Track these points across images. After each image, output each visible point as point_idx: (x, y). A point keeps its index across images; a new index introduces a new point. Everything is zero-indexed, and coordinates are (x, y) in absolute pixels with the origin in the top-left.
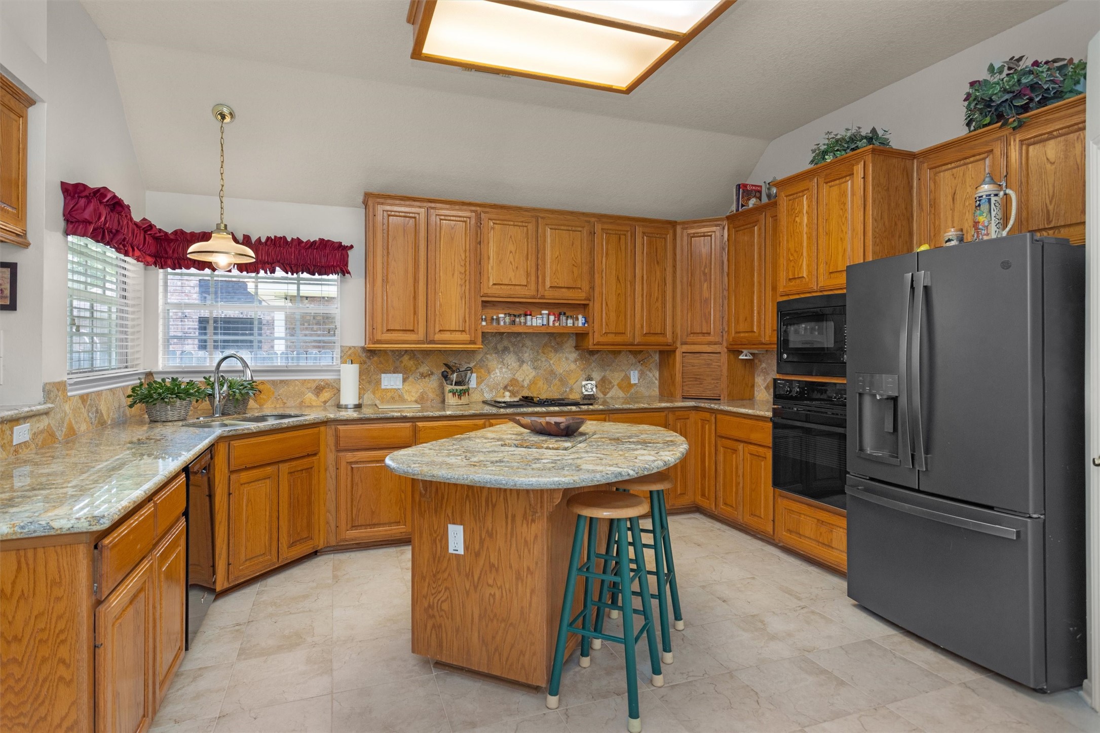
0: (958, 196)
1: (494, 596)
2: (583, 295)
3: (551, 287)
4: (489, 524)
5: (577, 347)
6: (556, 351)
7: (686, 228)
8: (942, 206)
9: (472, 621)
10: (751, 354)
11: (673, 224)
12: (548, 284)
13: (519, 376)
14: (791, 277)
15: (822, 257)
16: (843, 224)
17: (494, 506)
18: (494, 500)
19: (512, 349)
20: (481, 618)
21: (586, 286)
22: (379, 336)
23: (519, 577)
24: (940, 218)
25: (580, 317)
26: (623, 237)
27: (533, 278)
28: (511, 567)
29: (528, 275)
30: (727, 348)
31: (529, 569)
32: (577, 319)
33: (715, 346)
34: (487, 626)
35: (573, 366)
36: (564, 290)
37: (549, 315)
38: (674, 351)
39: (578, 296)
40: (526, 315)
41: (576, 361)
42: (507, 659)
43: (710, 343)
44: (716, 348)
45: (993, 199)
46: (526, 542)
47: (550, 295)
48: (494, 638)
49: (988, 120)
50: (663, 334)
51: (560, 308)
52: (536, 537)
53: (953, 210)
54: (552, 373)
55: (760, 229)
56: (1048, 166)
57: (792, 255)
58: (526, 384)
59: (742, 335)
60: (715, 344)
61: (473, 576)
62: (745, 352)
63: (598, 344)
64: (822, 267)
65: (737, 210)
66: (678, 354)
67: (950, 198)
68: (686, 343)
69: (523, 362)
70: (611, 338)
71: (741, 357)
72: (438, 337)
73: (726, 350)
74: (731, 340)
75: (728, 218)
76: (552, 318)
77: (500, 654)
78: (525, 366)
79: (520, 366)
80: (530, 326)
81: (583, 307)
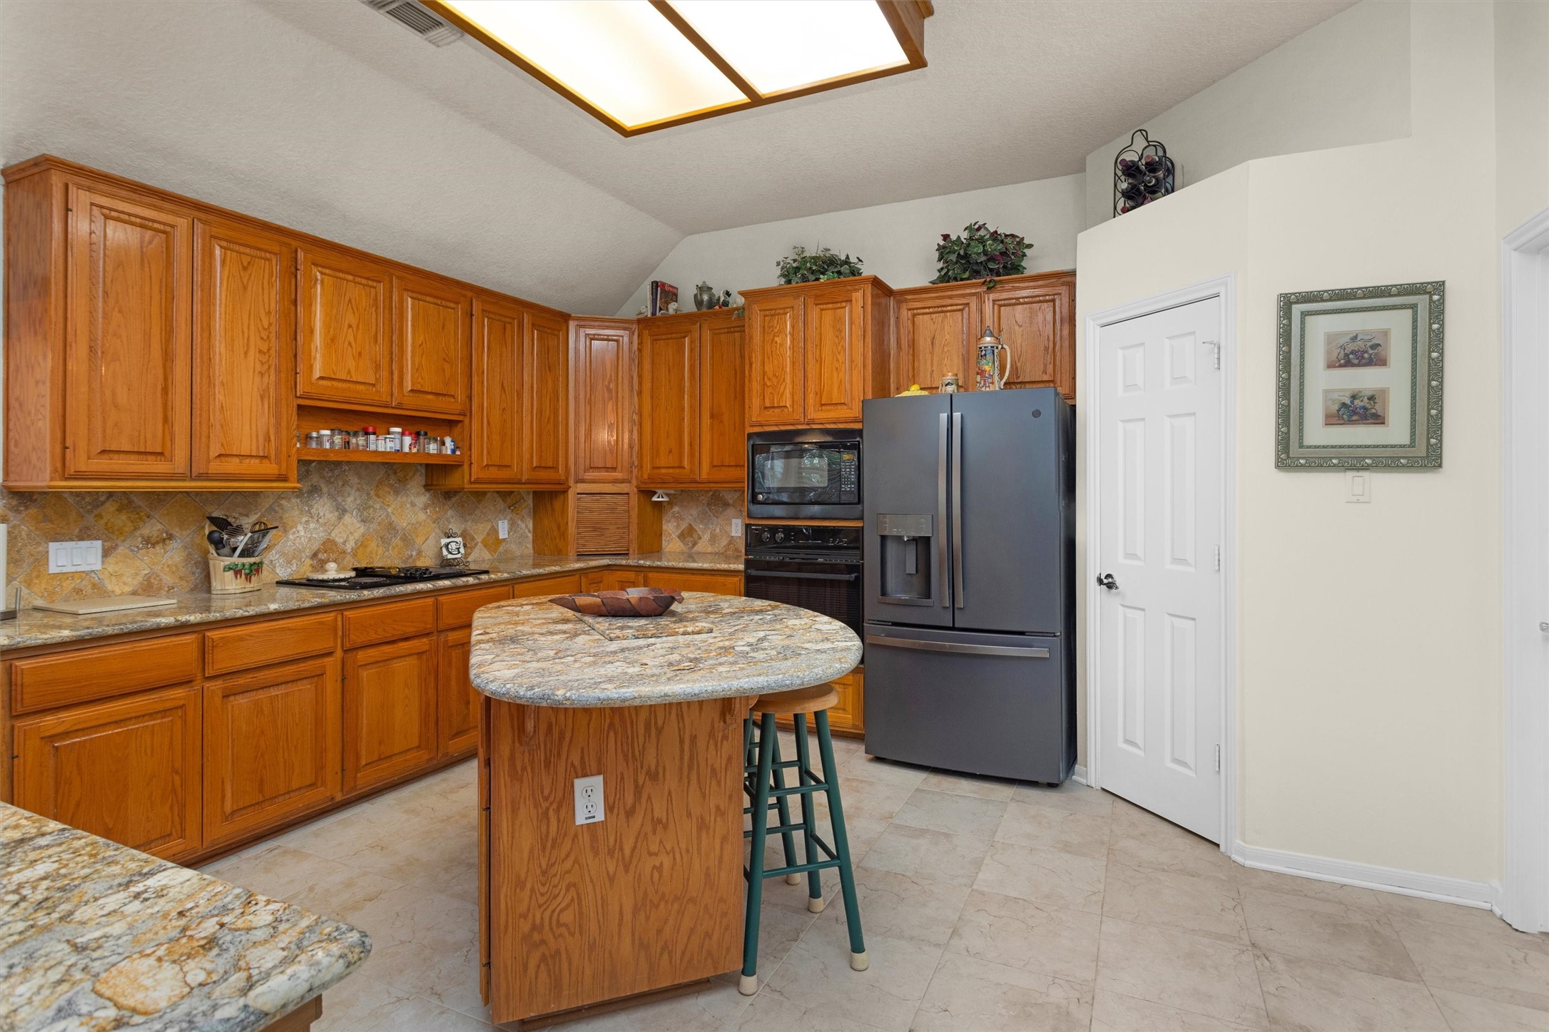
0: (937, 341)
1: (659, 869)
2: (457, 407)
3: (412, 391)
4: (651, 759)
5: (428, 487)
6: (397, 492)
7: (584, 327)
8: (921, 349)
9: (621, 919)
10: (667, 494)
11: (565, 317)
12: (408, 385)
13: (338, 536)
14: (768, 404)
15: (812, 386)
16: (839, 353)
17: (659, 731)
18: (660, 723)
19: (325, 489)
20: (636, 910)
21: (461, 395)
23: (702, 826)
24: (919, 360)
25: (448, 440)
26: (508, 326)
27: (385, 374)
28: (689, 815)
29: (377, 367)
30: (637, 487)
31: (718, 808)
32: (443, 443)
33: (623, 485)
34: (647, 918)
35: (422, 516)
36: (430, 397)
37: (403, 434)
38: (565, 492)
39: (446, 407)
40: (367, 433)
41: (425, 508)
42: (683, 953)
43: (615, 481)
44: (624, 488)
45: (996, 351)
46: (713, 770)
47: (413, 404)
48: (659, 931)
49: (966, 275)
50: (555, 468)
51: (418, 425)
52: (730, 759)
53: (932, 353)
54: (391, 527)
55: (692, 342)
56: (1017, 328)
57: (769, 379)
58: (349, 546)
59: (663, 471)
60: (623, 481)
61: (621, 849)
62: (660, 492)
63: (477, 482)
64: (811, 398)
65: (654, 313)
66: (571, 493)
67: (929, 341)
68: (583, 481)
69: (344, 511)
70: (494, 473)
71: (655, 499)
72: (216, 467)
73: (636, 490)
74: (645, 476)
75: (639, 321)
76: (407, 439)
77: (670, 953)
78: (347, 518)
79: (340, 518)
80: (376, 452)
81: (449, 425)
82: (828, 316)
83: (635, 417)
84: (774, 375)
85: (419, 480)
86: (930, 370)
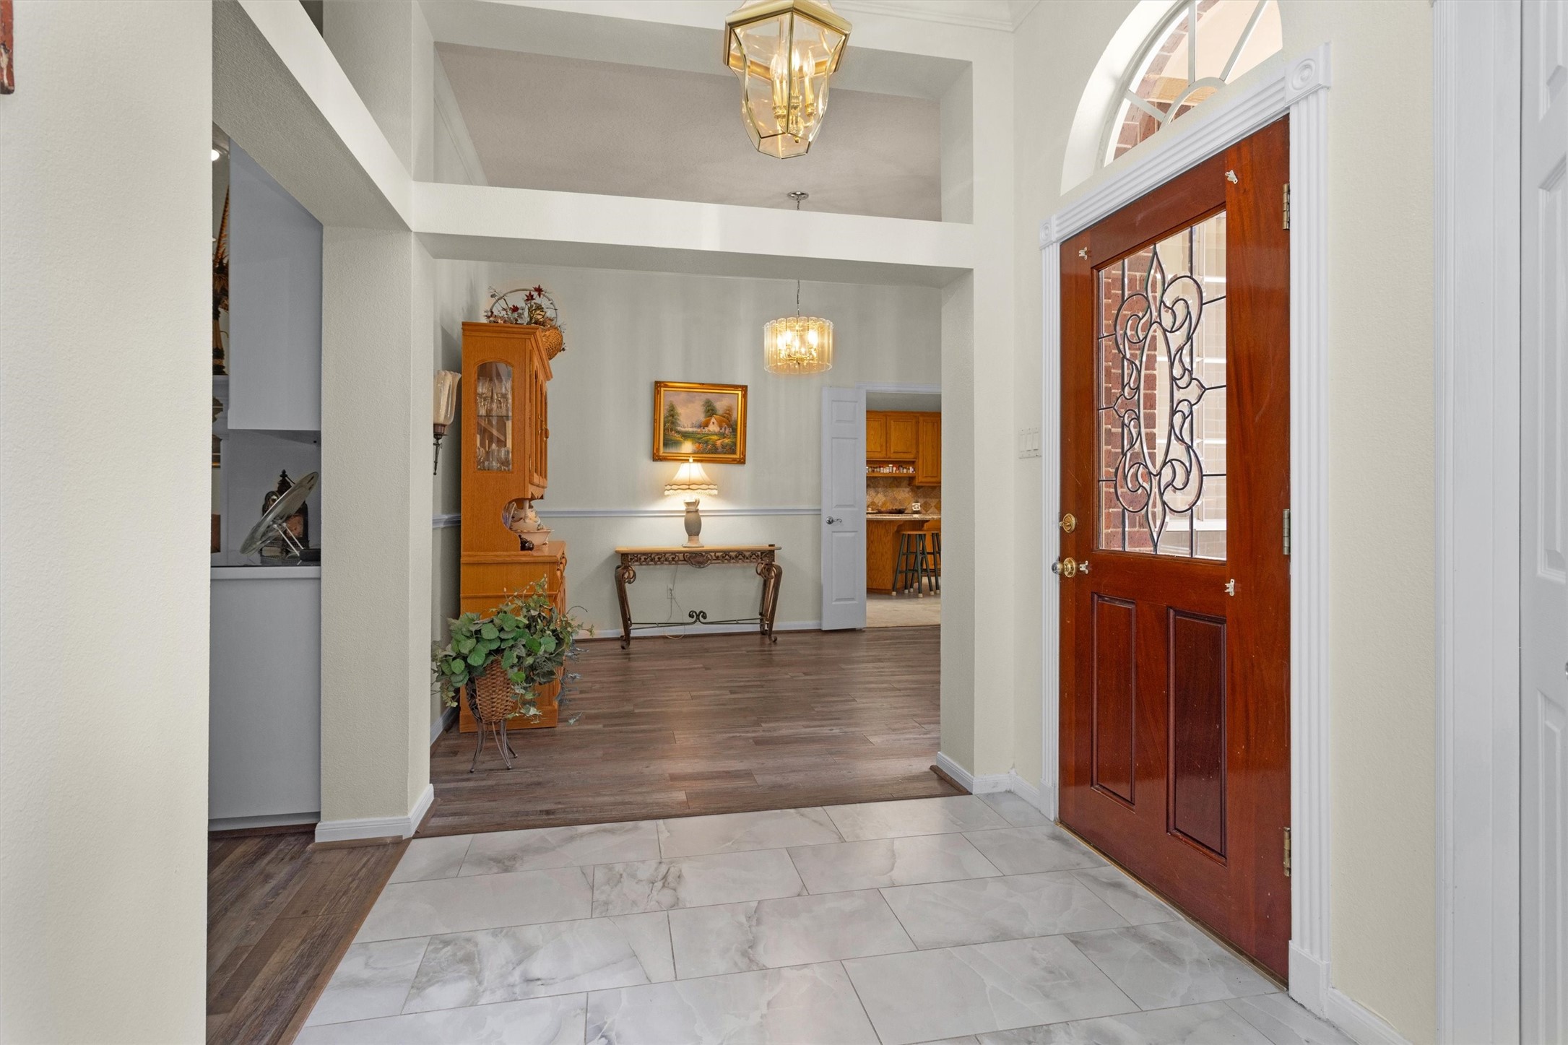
2: (912, 456)
3: (894, 452)
5: (909, 485)
6: (897, 487)
12: (892, 451)
13: (876, 500)
19: (872, 485)
21: (914, 451)
23: (882, 555)
25: (911, 468)
26: (936, 424)
27: (884, 448)
28: (880, 552)
29: (881, 446)
32: (909, 470)
35: (907, 495)
36: (901, 454)
37: (893, 467)
39: (909, 457)
40: (880, 467)
41: (909, 492)
42: (879, 581)
47: (894, 457)
51: (899, 464)
54: (895, 498)
58: (880, 504)
63: (921, 482)
69: (878, 492)
70: (929, 479)
76: (895, 469)
77: (876, 581)
78: (879, 495)
79: (877, 495)
80: (883, 473)
81: (912, 463)
85: (906, 482)
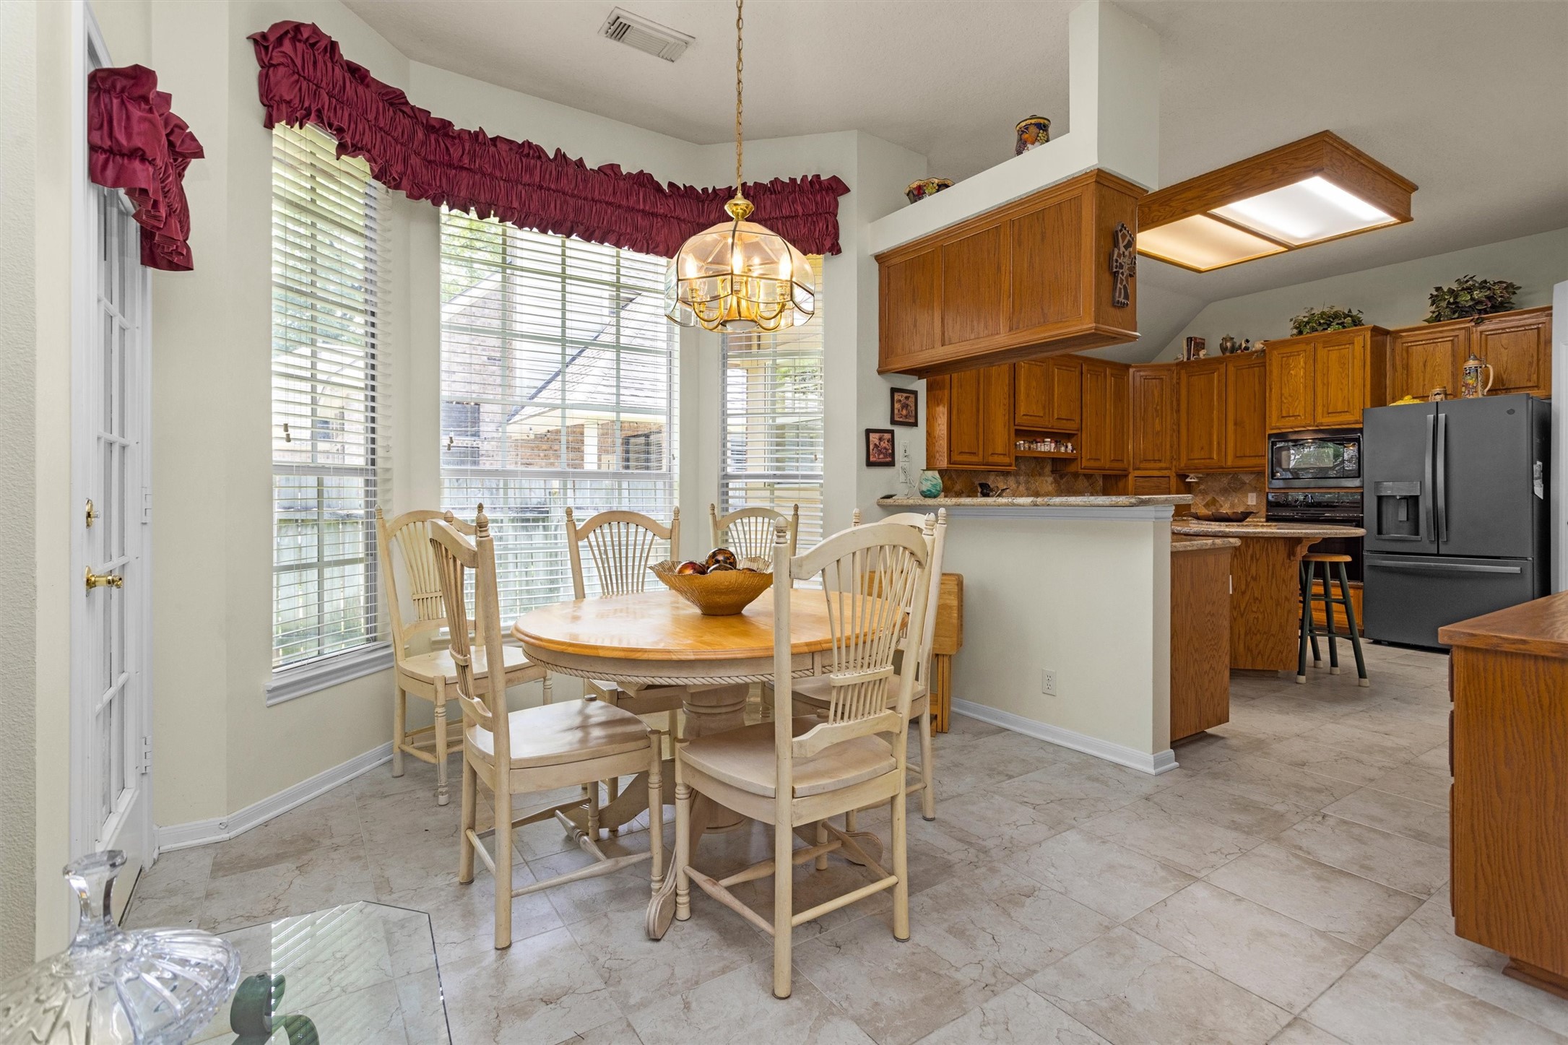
0: (1429, 364)
1: (1257, 619)
2: (1076, 426)
3: (1056, 419)
4: (1253, 571)
5: (1053, 472)
7: (1140, 371)
8: (1414, 369)
9: (1239, 637)
10: (1197, 478)
11: (1127, 367)
12: (1055, 416)
14: (1284, 415)
15: (1319, 401)
16: (1344, 379)
17: (1257, 560)
18: (1258, 556)
20: (1246, 634)
21: (1078, 420)
22: (956, 458)
24: (1412, 378)
25: (1070, 446)
26: (1099, 377)
27: (1046, 411)
28: (1271, 598)
29: (1044, 408)
30: (1176, 473)
31: (1286, 597)
32: (1067, 447)
33: (1166, 471)
34: (1252, 639)
36: (1064, 421)
37: (1051, 442)
38: (1126, 476)
39: (1071, 427)
40: (1037, 442)
41: (1052, 484)
42: (1268, 657)
43: (1161, 469)
44: (1166, 473)
45: (1479, 370)
46: (1284, 580)
47: (1058, 426)
48: (1257, 645)
49: (1456, 315)
50: (1122, 461)
51: (1059, 437)
52: (1292, 577)
53: (1424, 372)
55: (1219, 376)
56: (1502, 350)
57: (1286, 398)
59: (1196, 461)
60: (1166, 469)
61: (1240, 607)
62: (1192, 475)
63: (1083, 468)
64: (1319, 410)
65: (1189, 359)
66: (1130, 477)
67: (1421, 364)
68: (1138, 469)
70: (1092, 464)
71: (1188, 480)
72: (991, 459)
73: (1174, 474)
74: (1183, 465)
75: (1177, 364)
76: (1053, 445)
77: (1262, 656)
80: (1041, 452)
81: (1070, 437)
82: (1334, 355)
83: (1175, 427)
84: (1290, 396)
85: (1048, 469)
86: (1422, 383)
